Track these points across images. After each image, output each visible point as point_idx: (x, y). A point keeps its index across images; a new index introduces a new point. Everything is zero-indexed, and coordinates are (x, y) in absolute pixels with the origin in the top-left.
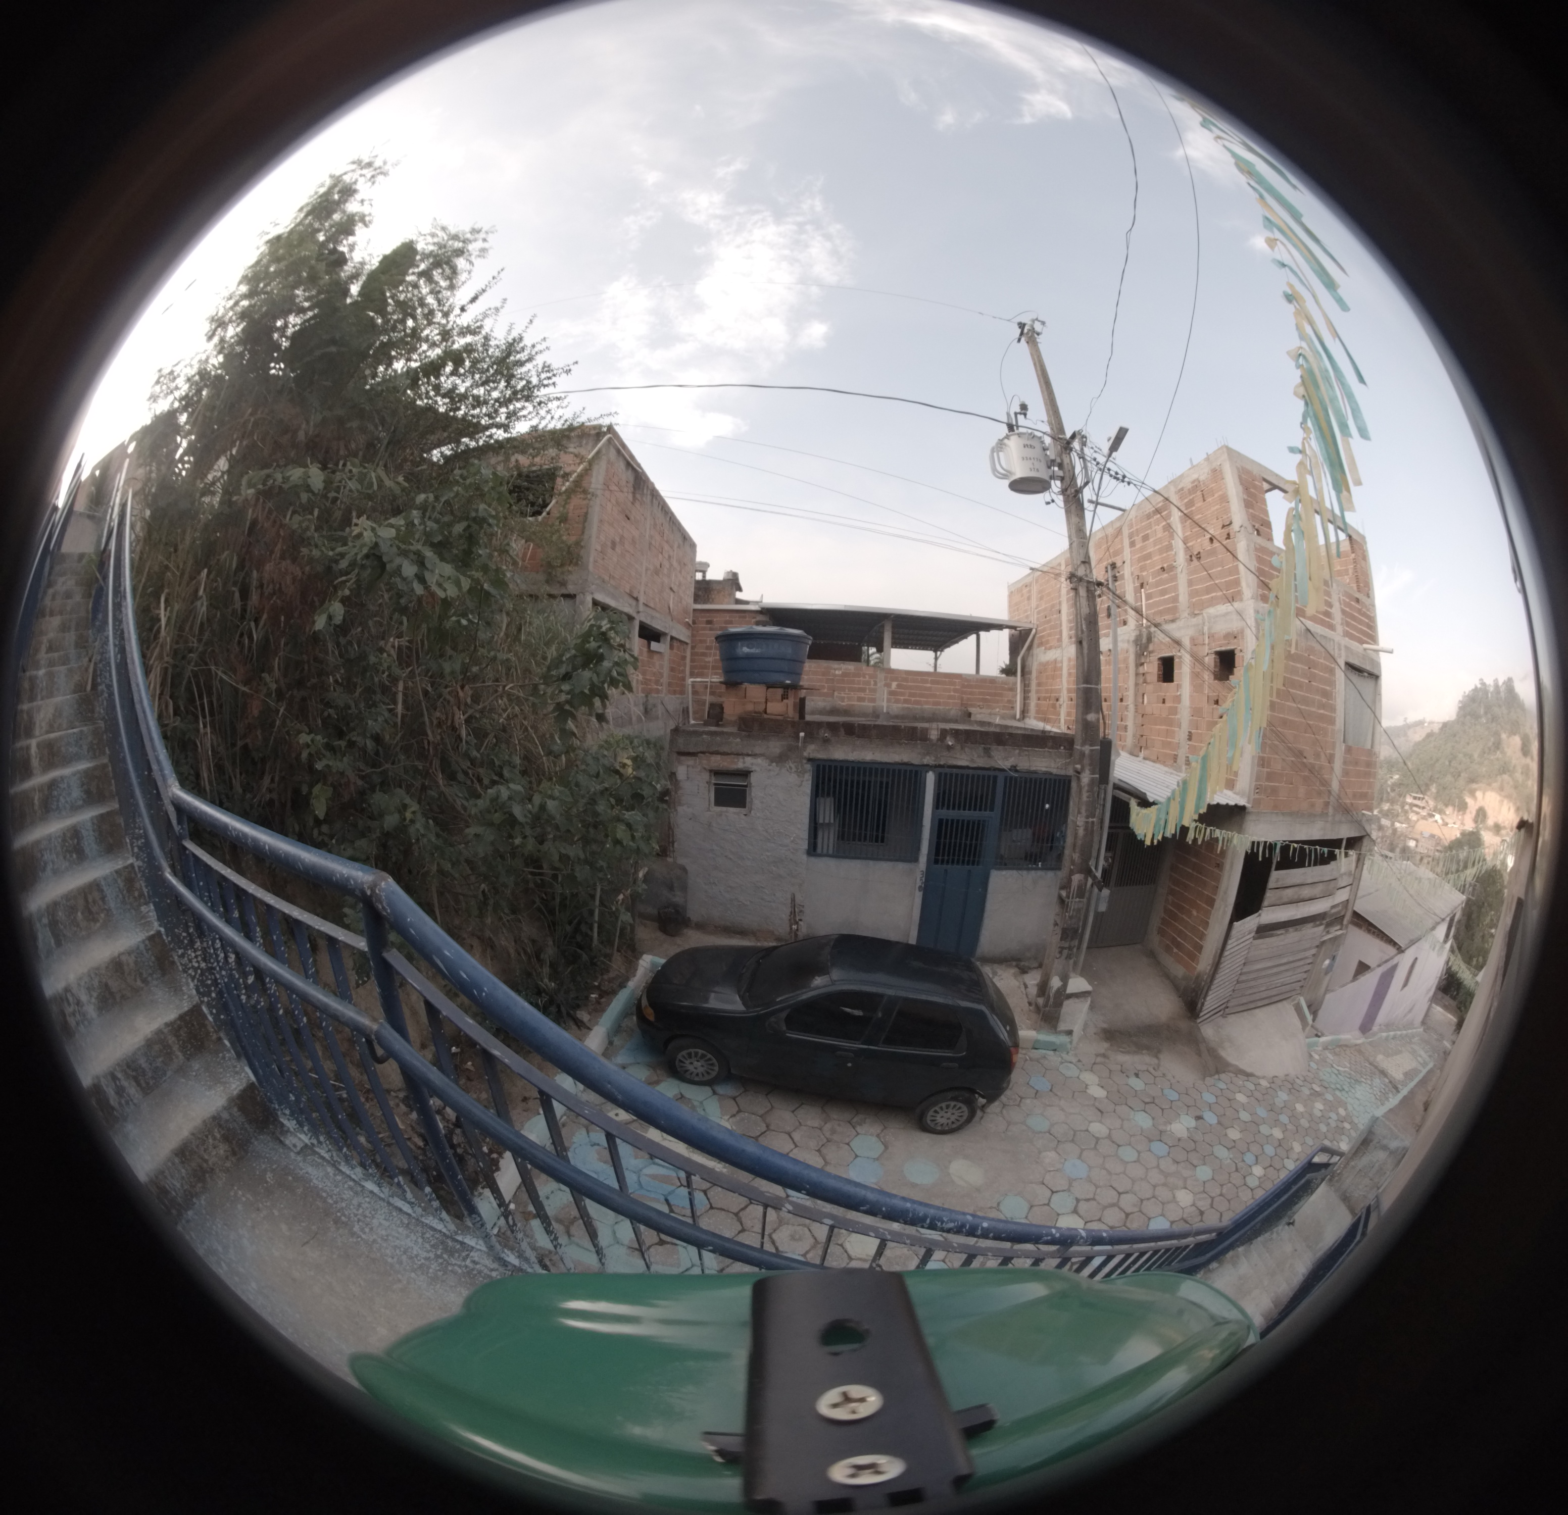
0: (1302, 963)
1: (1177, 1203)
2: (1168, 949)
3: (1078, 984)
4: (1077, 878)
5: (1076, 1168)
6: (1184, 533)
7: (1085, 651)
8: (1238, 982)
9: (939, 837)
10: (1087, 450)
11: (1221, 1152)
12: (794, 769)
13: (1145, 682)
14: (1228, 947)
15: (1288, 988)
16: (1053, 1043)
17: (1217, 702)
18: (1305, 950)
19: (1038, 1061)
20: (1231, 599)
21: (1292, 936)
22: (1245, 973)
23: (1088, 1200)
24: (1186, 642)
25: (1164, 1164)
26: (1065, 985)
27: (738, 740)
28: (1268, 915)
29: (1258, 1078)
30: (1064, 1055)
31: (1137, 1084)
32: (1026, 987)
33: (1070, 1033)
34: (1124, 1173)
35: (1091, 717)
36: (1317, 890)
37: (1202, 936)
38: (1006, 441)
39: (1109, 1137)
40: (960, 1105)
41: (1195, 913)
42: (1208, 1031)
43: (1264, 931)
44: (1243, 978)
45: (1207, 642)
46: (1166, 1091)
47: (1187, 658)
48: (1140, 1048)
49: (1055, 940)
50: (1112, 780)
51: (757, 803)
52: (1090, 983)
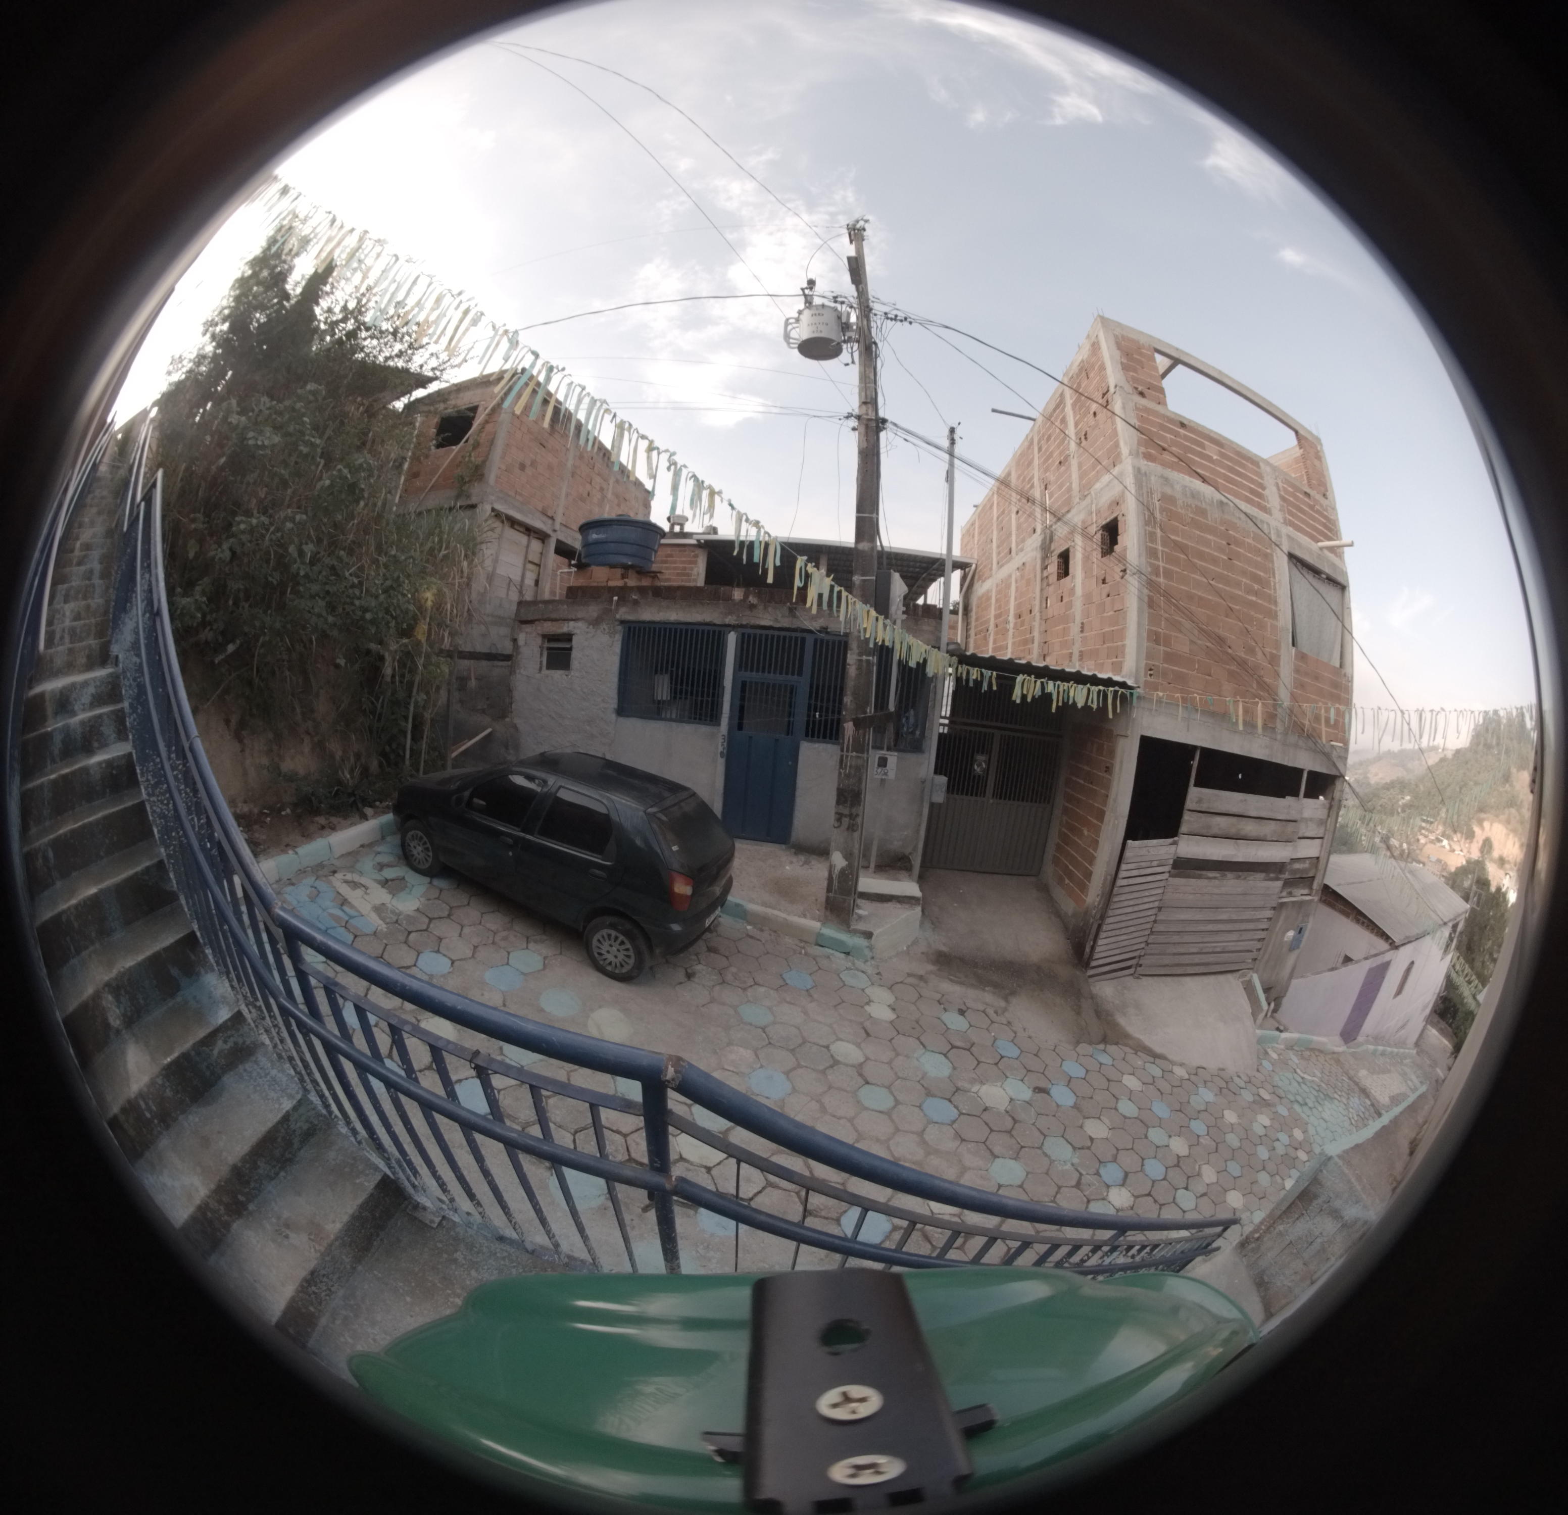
0: (1251, 925)
2: (1060, 881)
6: (1074, 419)
8: (1152, 933)
11: (1059, 1150)
13: (1048, 585)
14: (1122, 874)
15: (1231, 956)
16: (842, 943)
17: (1104, 582)
18: (1255, 909)
20: (1113, 465)
21: (1230, 884)
22: (1163, 921)
28: (1190, 846)
29: (1173, 1063)
31: (957, 1021)
33: (868, 935)
36: (1267, 830)
37: (1091, 860)
41: (1087, 832)
42: (1102, 987)
43: (1183, 867)
45: (1095, 520)
46: (1003, 1043)
47: (1079, 546)
48: (982, 983)
52: (921, 890)
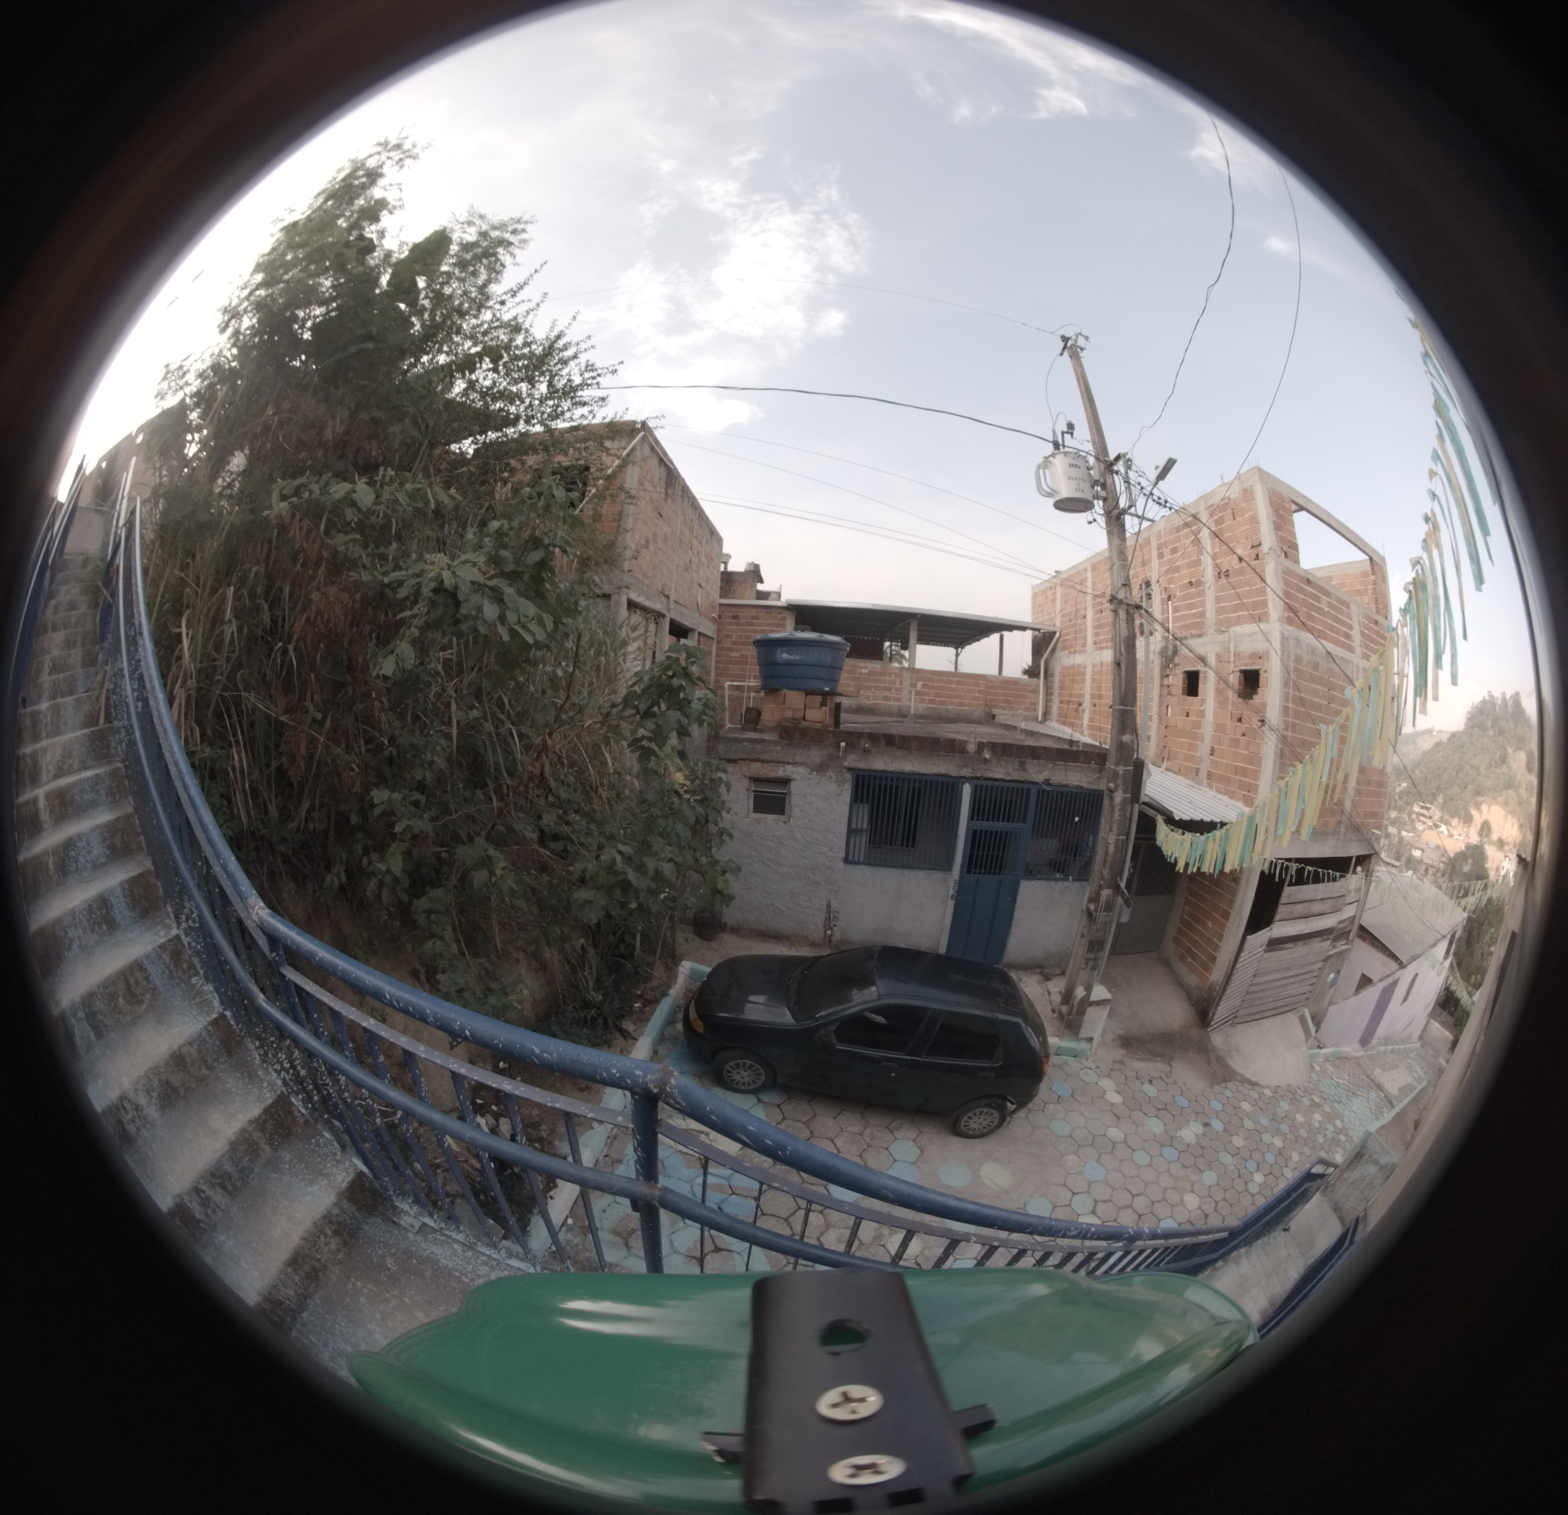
0: (1308, 976)
1: (1184, 1205)
2: (1183, 958)
3: (1100, 992)
4: (1105, 893)
5: (1094, 1171)
6: (1213, 549)
7: (1123, 673)
8: (1248, 993)
9: (972, 848)
10: (1131, 474)
11: (1226, 1159)
12: (834, 778)
13: (1169, 694)
14: (1241, 959)
15: (1293, 1000)
16: (1074, 1050)
17: (1240, 720)
18: (1312, 964)
19: (1060, 1067)
20: (1259, 619)
21: (1300, 950)
22: (1255, 984)
23: (1105, 1201)
24: (1212, 660)
25: (1174, 1168)
26: (1088, 995)
27: (779, 748)
28: (1278, 929)
29: (1262, 1087)
30: (1084, 1062)
31: (1151, 1090)
32: (1049, 994)
33: (1090, 1040)
34: (1138, 1176)
35: (1126, 738)
36: (1326, 906)
37: (1216, 948)
38: (1051, 459)
39: (1125, 1141)
40: (992, 1111)
41: (1210, 925)
42: (1217, 1039)
43: (1274, 944)
44: (1253, 989)
45: (1232, 659)
46: (1178, 1098)
47: (1212, 676)
48: (1155, 1056)
49: (1080, 950)
50: (1143, 799)
51: (796, 811)
52: (1110, 991)
